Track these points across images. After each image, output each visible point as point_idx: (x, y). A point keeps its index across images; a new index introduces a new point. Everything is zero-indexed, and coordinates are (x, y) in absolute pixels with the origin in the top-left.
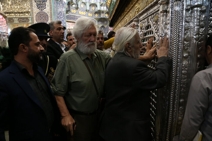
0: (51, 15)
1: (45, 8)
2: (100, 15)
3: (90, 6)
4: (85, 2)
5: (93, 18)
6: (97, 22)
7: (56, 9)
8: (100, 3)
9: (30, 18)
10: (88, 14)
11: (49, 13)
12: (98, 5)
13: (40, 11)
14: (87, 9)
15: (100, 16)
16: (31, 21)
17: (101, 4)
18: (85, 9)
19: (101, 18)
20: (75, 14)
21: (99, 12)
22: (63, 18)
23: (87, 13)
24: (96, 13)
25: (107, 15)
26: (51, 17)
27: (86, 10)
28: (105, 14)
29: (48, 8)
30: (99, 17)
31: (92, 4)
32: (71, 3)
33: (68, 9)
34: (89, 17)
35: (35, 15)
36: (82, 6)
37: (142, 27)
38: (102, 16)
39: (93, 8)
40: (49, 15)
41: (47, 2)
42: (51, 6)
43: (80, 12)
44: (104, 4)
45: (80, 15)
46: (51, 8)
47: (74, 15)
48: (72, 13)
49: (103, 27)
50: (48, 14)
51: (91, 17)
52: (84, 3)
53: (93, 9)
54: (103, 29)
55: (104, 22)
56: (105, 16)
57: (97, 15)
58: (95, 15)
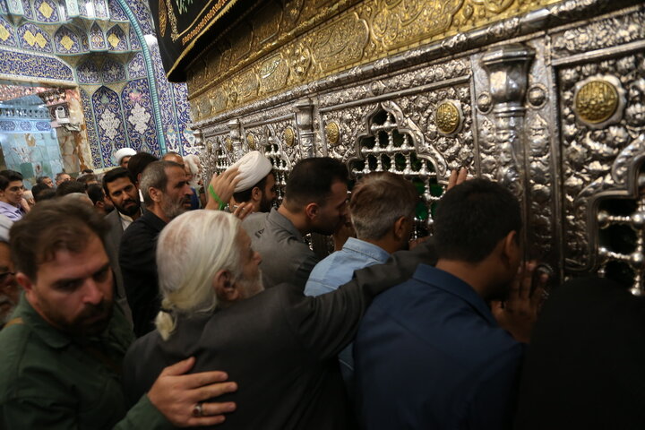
2: (85, 39)
5: (51, 52)
6: (73, 70)
10: (25, 37)
14: (13, 11)
15: (86, 46)
18: (4, 12)
19: (93, 53)
21: (78, 28)
23: (15, 29)
24: (62, 31)
25: (115, 41)
27: (11, 17)
28: (108, 34)
30: (83, 52)
34: (33, 48)
38: (96, 43)
39: (46, 9)
49: (103, 90)
51: (44, 50)
53: (47, 15)
54: (105, 100)
55: (106, 70)
56: (110, 45)
57: (72, 42)
58: (62, 42)
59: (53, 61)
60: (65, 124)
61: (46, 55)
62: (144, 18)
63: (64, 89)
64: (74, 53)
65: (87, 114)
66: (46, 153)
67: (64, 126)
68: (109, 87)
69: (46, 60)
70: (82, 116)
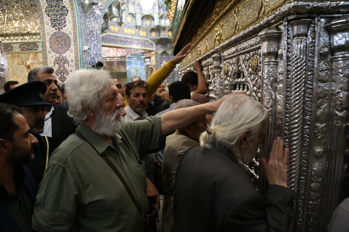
0: (75, 37)
1: (64, 27)
2: (160, 33)
3: (142, 18)
4: (134, 13)
5: (147, 38)
6: (154, 44)
7: (83, 27)
8: (159, 13)
9: (41, 43)
11: (72, 35)
12: (156, 17)
13: (56, 31)
14: (138, 24)
15: (160, 36)
16: (41, 49)
17: (160, 15)
18: (134, 25)
19: (162, 39)
20: (117, 33)
21: (158, 29)
22: (96, 41)
23: (137, 30)
24: (152, 30)
25: (170, 34)
26: (75, 41)
27: (136, 26)
28: (168, 31)
29: (70, 25)
30: (159, 38)
31: (146, 16)
32: (110, 16)
33: (104, 26)
34: (141, 37)
35: (48, 38)
36: (129, 19)
37: (228, 72)
38: (163, 35)
39: (148, 22)
40: (72, 38)
41: (68, 15)
42: (74, 22)
43: (125, 30)
44: (165, 16)
45: (126, 34)
46: (74, 26)
47: (115, 35)
48: (113, 32)
49: (164, 53)
50: (69, 35)
51: (145, 37)
52: (132, 14)
53: (148, 25)
54: (164, 56)
55: (166, 45)
56: (168, 35)
57: (155, 34)
58: (152, 34)
59: (148, 41)
61: (145, 39)
63: (150, 51)
64: (155, 38)
65: (157, 61)
66: (141, 75)
67: (147, 66)
68: (166, 51)
69: (145, 41)
70: (155, 62)
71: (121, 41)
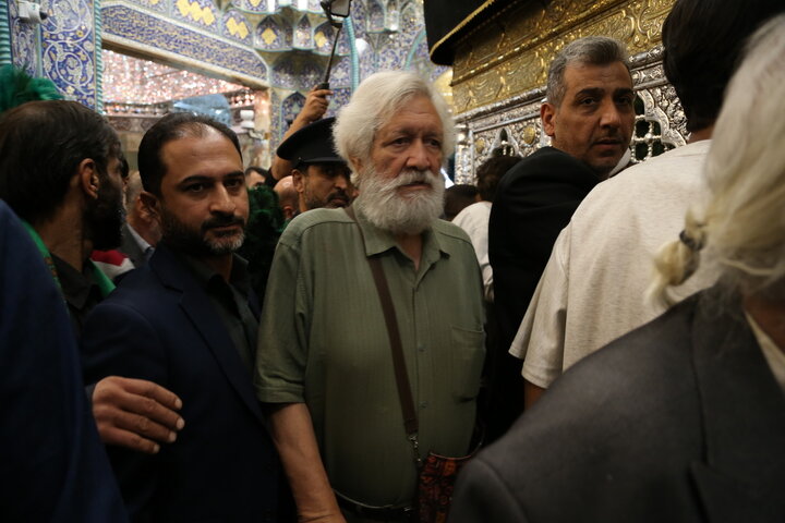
2: (290, 33)
5: (250, 46)
6: (269, 69)
10: (228, 24)
15: (289, 42)
19: (296, 52)
20: (155, 8)
21: (285, 20)
23: (220, 14)
24: (267, 22)
25: (322, 40)
27: (218, 2)
28: (317, 31)
30: (285, 48)
34: (233, 38)
38: (300, 39)
43: (183, 6)
45: (185, 19)
47: (148, 12)
49: (296, 97)
51: (243, 42)
53: (254, 4)
54: (295, 107)
55: (304, 74)
56: (315, 45)
57: (274, 36)
58: (264, 35)
59: (250, 55)
60: (249, 129)
61: (244, 47)
62: (359, 18)
63: (257, 89)
64: (275, 49)
65: (275, 121)
67: (247, 131)
68: (303, 93)
69: (243, 53)
70: (269, 123)
71: (168, 39)
